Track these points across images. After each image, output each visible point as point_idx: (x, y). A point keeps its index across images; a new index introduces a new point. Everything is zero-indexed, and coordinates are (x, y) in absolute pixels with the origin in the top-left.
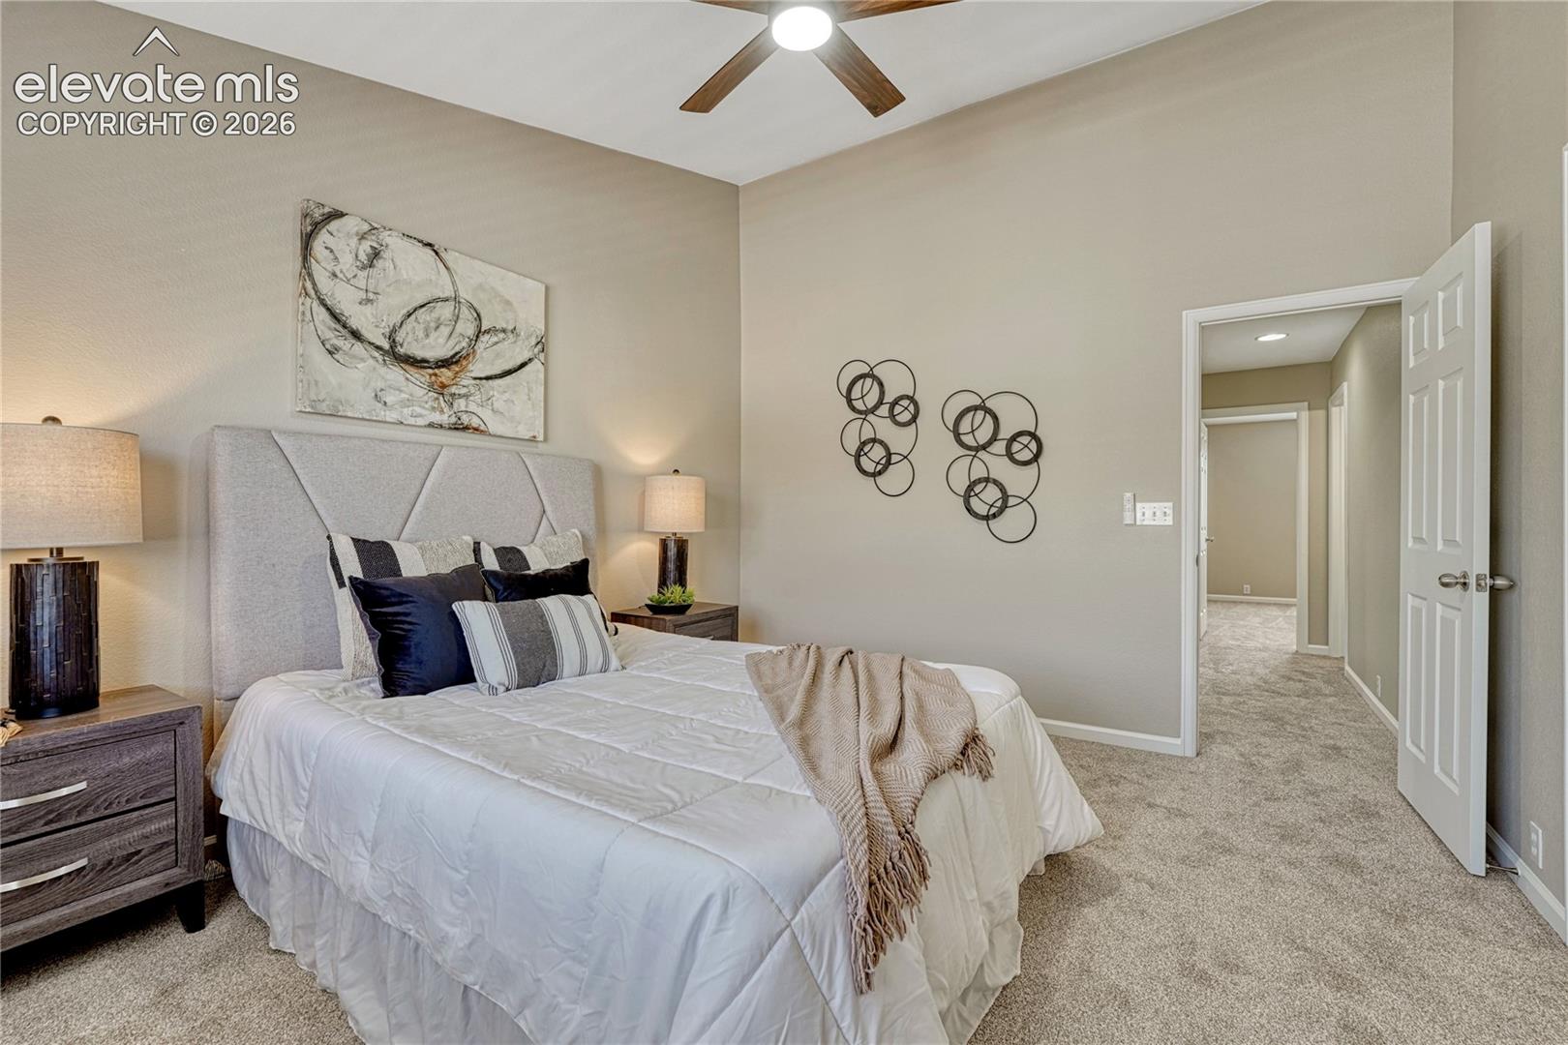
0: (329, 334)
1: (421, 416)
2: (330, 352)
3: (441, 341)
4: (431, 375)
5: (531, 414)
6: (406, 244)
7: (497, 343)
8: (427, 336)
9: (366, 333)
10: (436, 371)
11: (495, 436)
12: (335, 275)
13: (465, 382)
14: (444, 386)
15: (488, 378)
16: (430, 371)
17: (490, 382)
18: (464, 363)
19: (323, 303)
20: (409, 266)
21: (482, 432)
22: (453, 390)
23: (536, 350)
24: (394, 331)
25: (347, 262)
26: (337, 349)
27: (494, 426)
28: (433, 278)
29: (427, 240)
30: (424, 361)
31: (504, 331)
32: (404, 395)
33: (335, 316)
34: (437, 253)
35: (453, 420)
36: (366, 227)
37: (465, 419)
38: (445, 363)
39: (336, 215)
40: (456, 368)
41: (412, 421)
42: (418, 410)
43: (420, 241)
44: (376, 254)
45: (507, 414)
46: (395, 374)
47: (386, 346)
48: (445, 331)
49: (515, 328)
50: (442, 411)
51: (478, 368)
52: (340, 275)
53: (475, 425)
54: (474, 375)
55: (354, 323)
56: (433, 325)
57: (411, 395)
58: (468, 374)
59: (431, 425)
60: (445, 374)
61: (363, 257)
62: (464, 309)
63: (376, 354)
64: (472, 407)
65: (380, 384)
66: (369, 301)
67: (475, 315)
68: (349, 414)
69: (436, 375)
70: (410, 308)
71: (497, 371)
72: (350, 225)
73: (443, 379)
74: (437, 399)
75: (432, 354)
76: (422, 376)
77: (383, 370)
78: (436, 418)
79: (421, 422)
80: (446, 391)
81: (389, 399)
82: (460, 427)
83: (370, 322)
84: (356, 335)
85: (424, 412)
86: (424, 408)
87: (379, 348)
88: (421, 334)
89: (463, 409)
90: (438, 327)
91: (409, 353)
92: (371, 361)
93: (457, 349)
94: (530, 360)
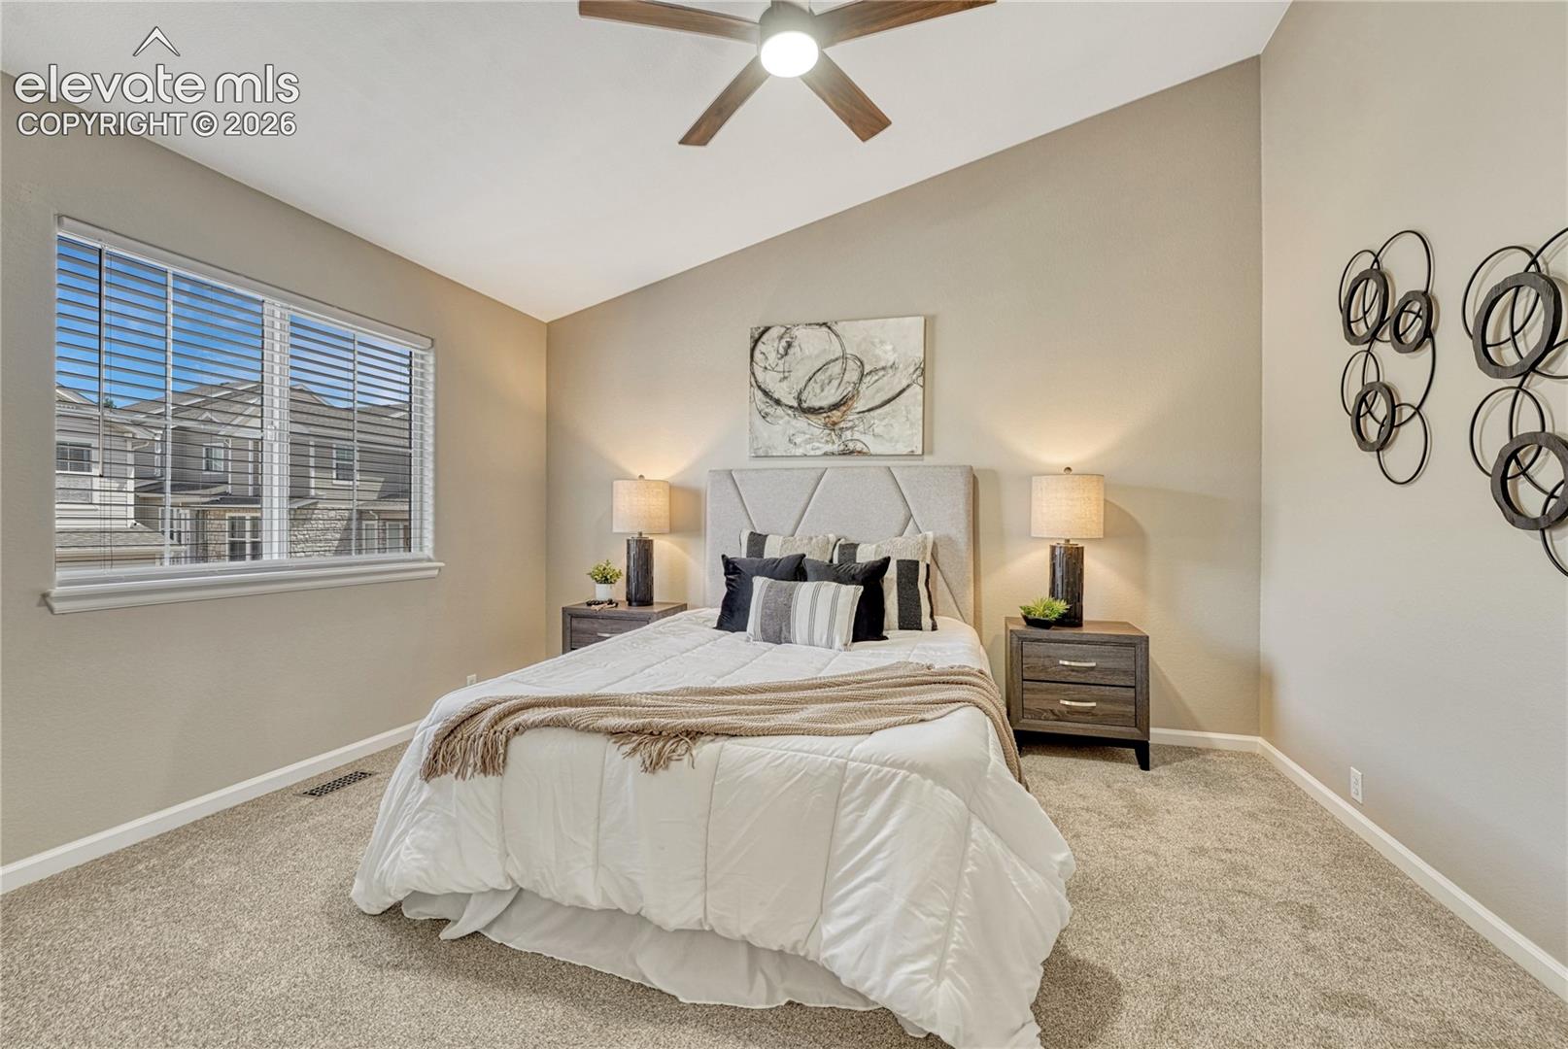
0: (763, 406)
1: (818, 448)
2: (764, 417)
3: (833, 391)
4: (825, 418)
5: (909, 432)
6: (809, 331)
7: (877, 380)
8: (822, 390)
9: (784, 401)
10: (829, 414)
11: (876, 455)
12: (766, 368)
13: (851, 418)
14: (835, 424)
15: (869, 410)
16: (825, 415)
17: (872, 413)
18: (850, 403)
19: (759, 387)
20: (813, 345)
21: (865, 454)
22: (842, 425)
23: (915, 376)
24: (800, 393)
25: (772, 356)
26: (767, 414)
27: (875, 447)
28: (827, 347)
29: (821, 322)
30: (821, 408)
31: (884, 368)
32: (807, 436)
33: (766, 393)
34: (829, 328)
35: (842, 447)
36: (783, 330)
37: (851, 446)
38: (836, 406)
39: (767, 329)
40: (843, 408)
41: (812, 453)
42: (817, 444)
43: (817, 324)
44: (789, 345)
45: (886, 436)
46: (801, 422)
47: (796, 405)
48: (835, 383)
49: (894, 364)
50: (833, 443)
51: (860, 405)
52: (769, 368)
53: (859, 449)
54: (857, 410)
55: (776, 396)
56: (827, 381)
57: (812, 435)
58: (854, 411)
59: (826, 454)
60: (836, 414)
61: (782, 351)
62: (850, 363)
63: (790, 412)
64: (857, 436)
65: (792, 432)
66: (785, 378)
67: (859, 364)
68: (774, 454)
69: (828, 417)
70: (811, 374)
71: (877, 402)
72: (774, 333)
73: (834, 419)
74: (830, 434)
75: (825, 403)
76: (818, 420)
77: (794, 422)
78: (829, 448)
79: (819, 452)
80: (836, 427)
81: (798, 440)
82: (847, 453)
83: (785, 392)
84: (778, 402)
85: (820, 445)
86: (820, 442)
87: (791, 407)
88: (818, 391)
89: (850, 438)
90: (830, 382)
91: (811, 405)
92: (787, 418)
93: (845, 394)
94: (908, 386)
